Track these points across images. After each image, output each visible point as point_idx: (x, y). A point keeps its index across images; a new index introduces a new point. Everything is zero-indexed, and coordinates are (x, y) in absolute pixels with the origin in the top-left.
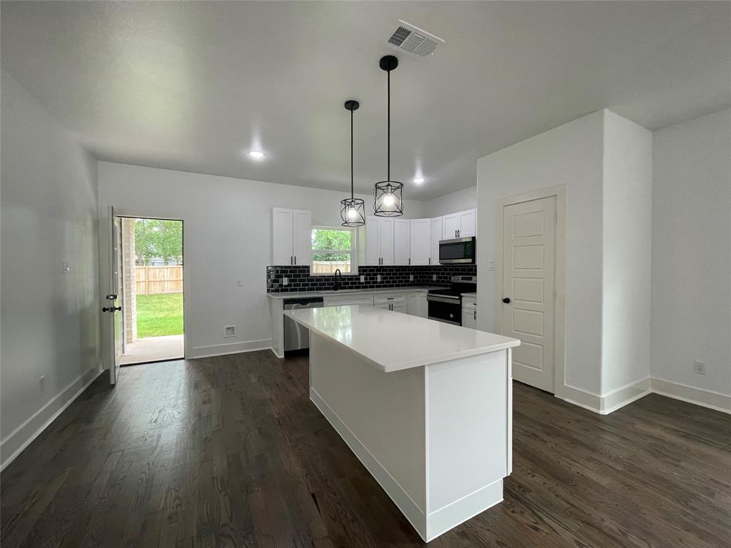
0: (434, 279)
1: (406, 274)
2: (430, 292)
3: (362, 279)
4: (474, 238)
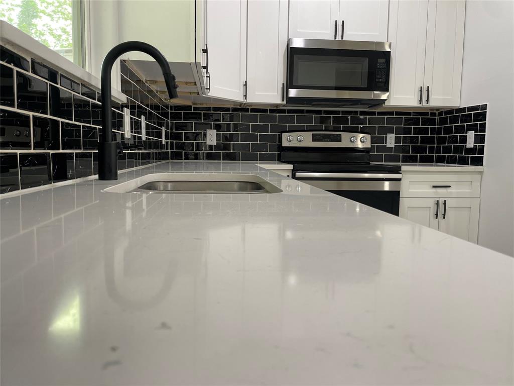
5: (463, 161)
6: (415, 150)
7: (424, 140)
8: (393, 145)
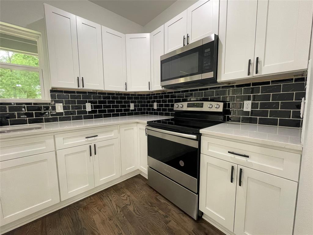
0: (155, 107)
1: (125, 102)
2: (150, 124)
3: (59, 108)
4: (217, 37)
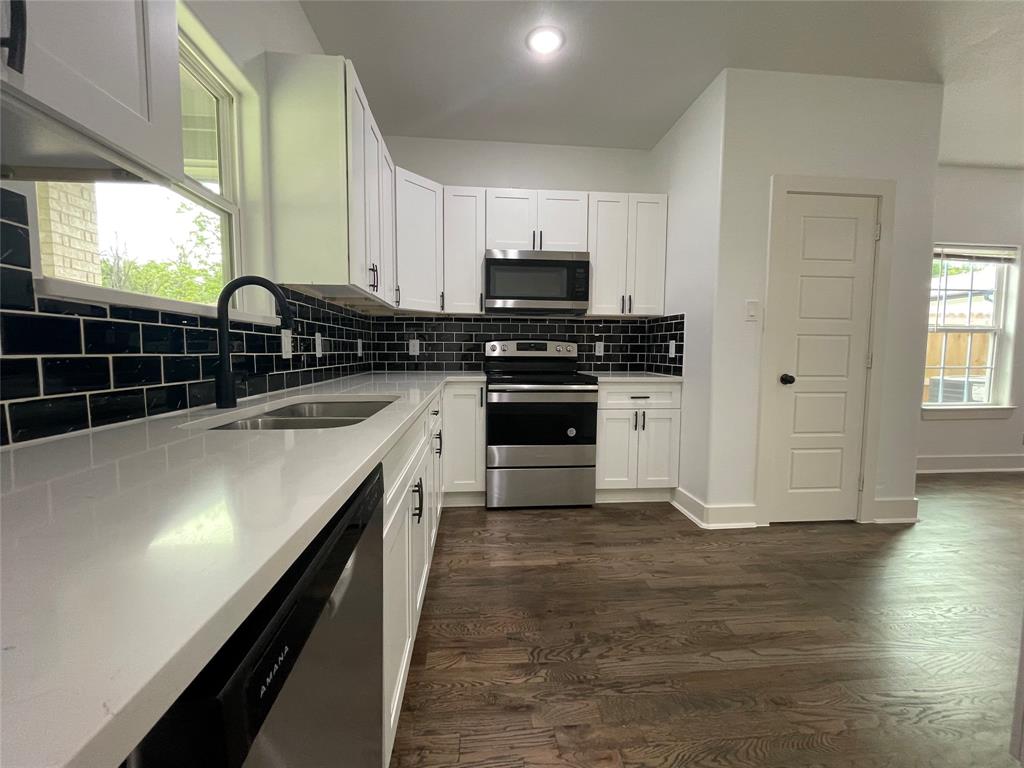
5: (667, 371)
6: (625, 358)
7: (634, 349)
8: (602, 354)
